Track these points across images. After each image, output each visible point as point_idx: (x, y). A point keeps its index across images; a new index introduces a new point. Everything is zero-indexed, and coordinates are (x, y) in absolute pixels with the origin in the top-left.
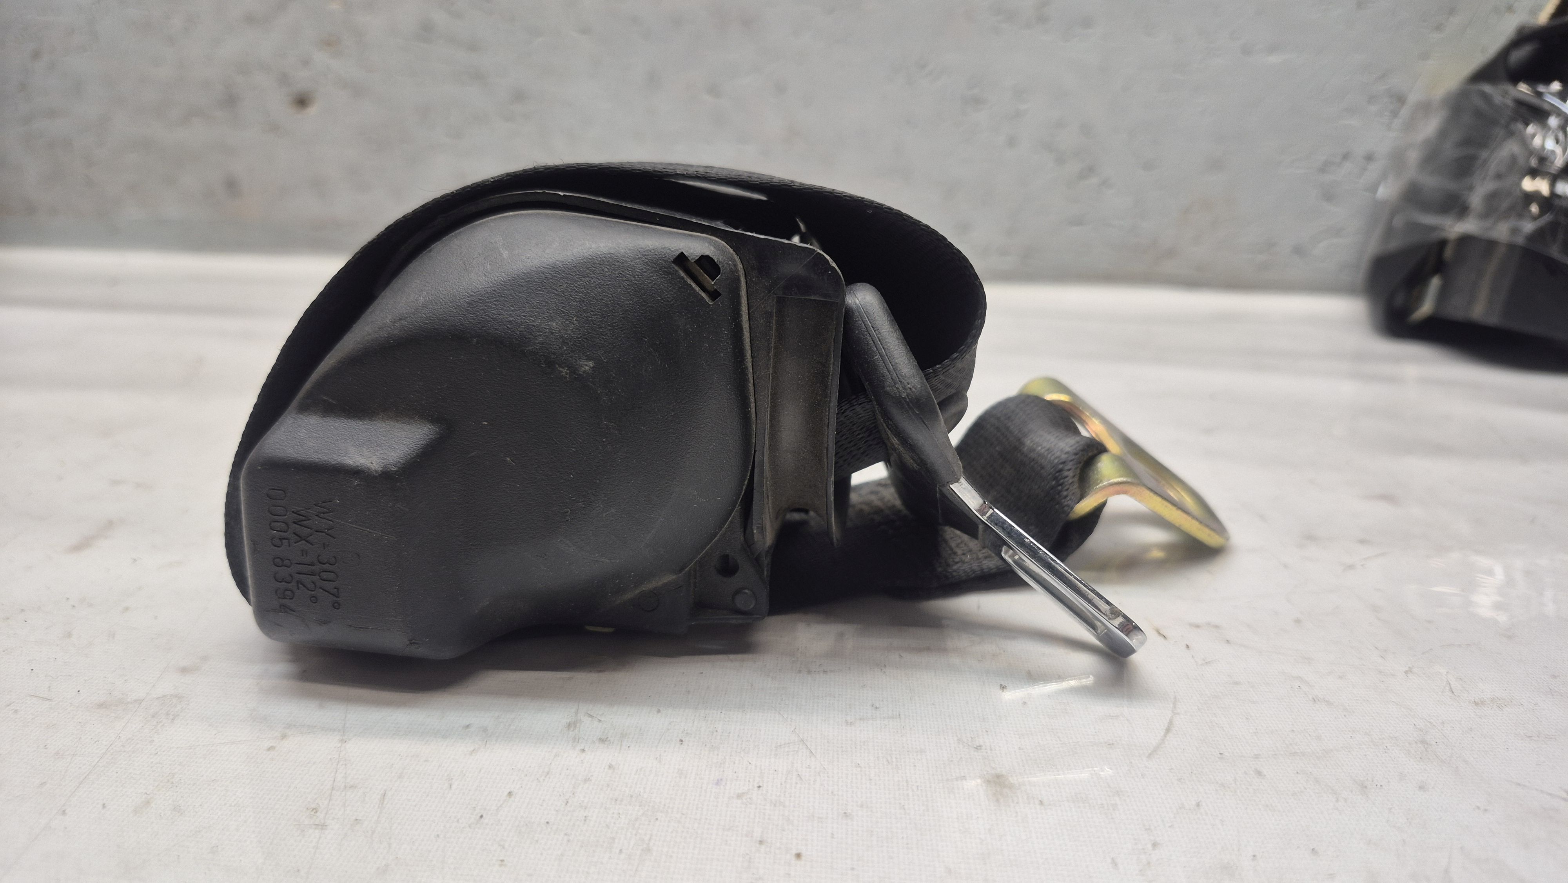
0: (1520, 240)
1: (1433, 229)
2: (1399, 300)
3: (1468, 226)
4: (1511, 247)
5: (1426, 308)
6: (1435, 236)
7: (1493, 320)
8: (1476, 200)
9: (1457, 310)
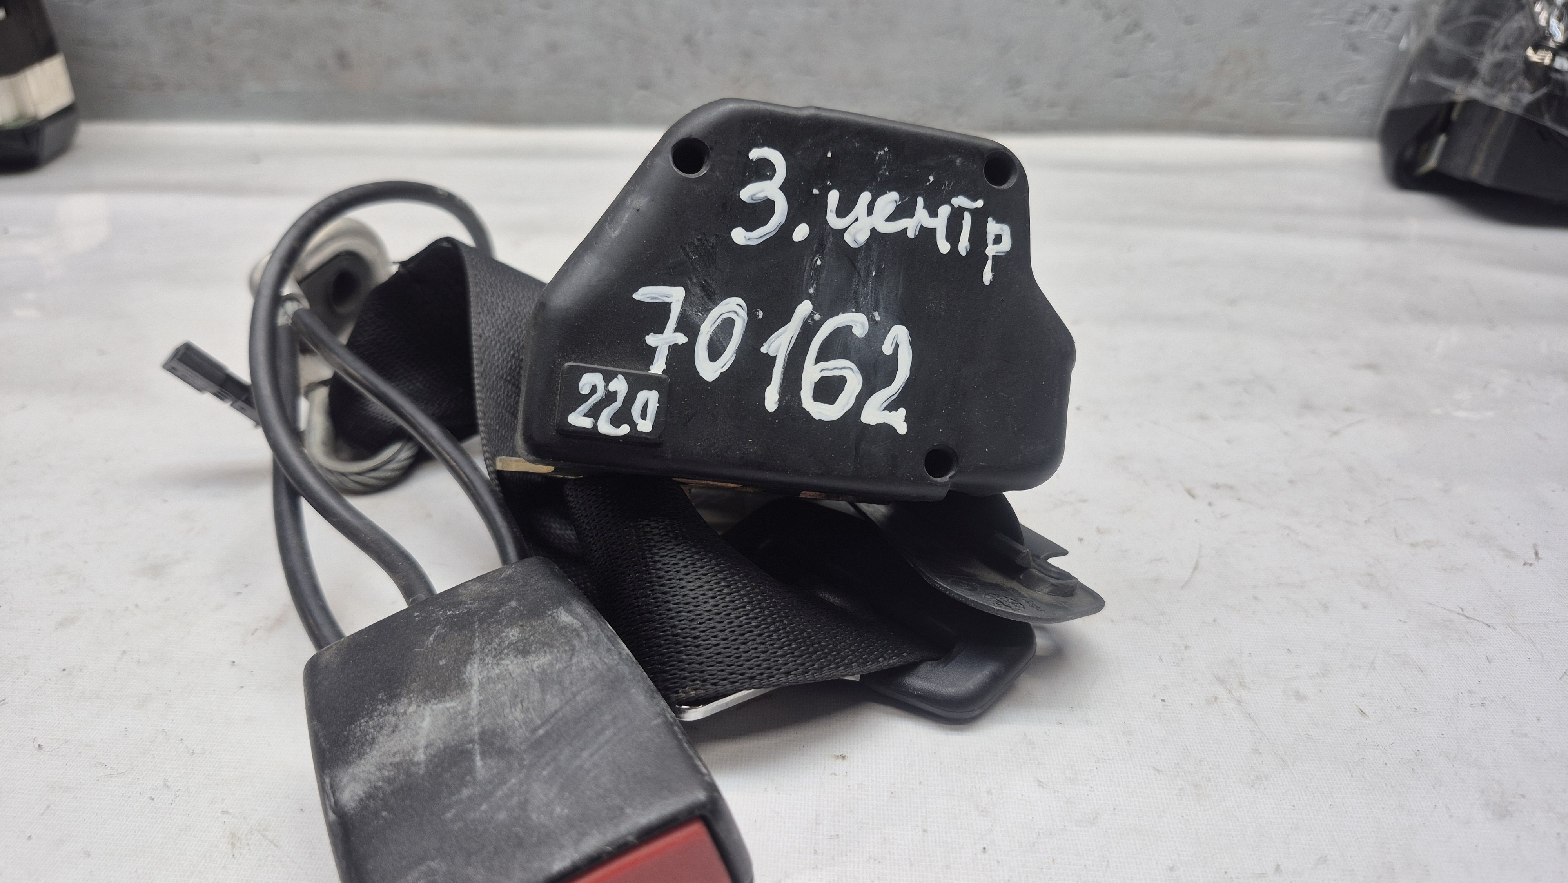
0: (1519, 111)
1: (1445, 90)
2: (1409, 153)
3: (1475, 91)
4: (1510, 115)
5: (1432, 163)
6: (1445, 98)
7: (1487, 181)
8: (1484, 66)
9: (1457, 168)
